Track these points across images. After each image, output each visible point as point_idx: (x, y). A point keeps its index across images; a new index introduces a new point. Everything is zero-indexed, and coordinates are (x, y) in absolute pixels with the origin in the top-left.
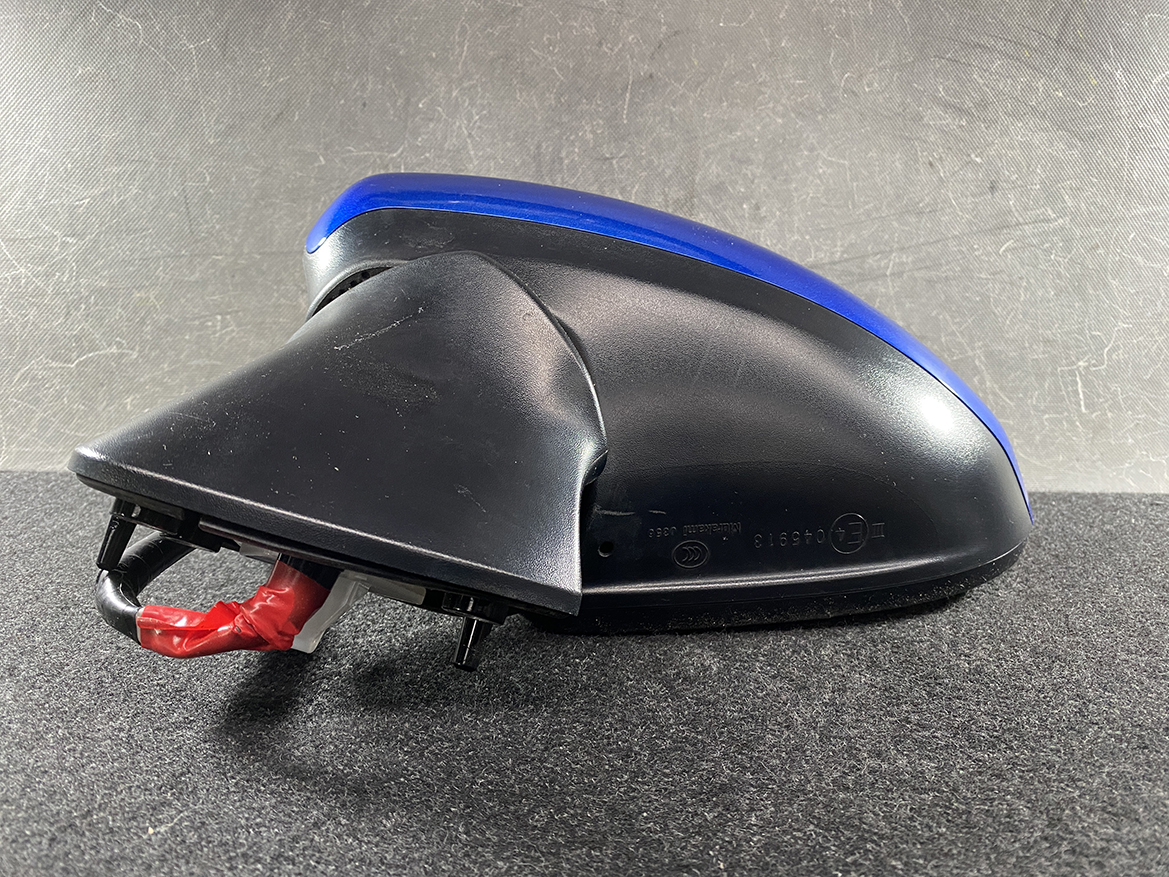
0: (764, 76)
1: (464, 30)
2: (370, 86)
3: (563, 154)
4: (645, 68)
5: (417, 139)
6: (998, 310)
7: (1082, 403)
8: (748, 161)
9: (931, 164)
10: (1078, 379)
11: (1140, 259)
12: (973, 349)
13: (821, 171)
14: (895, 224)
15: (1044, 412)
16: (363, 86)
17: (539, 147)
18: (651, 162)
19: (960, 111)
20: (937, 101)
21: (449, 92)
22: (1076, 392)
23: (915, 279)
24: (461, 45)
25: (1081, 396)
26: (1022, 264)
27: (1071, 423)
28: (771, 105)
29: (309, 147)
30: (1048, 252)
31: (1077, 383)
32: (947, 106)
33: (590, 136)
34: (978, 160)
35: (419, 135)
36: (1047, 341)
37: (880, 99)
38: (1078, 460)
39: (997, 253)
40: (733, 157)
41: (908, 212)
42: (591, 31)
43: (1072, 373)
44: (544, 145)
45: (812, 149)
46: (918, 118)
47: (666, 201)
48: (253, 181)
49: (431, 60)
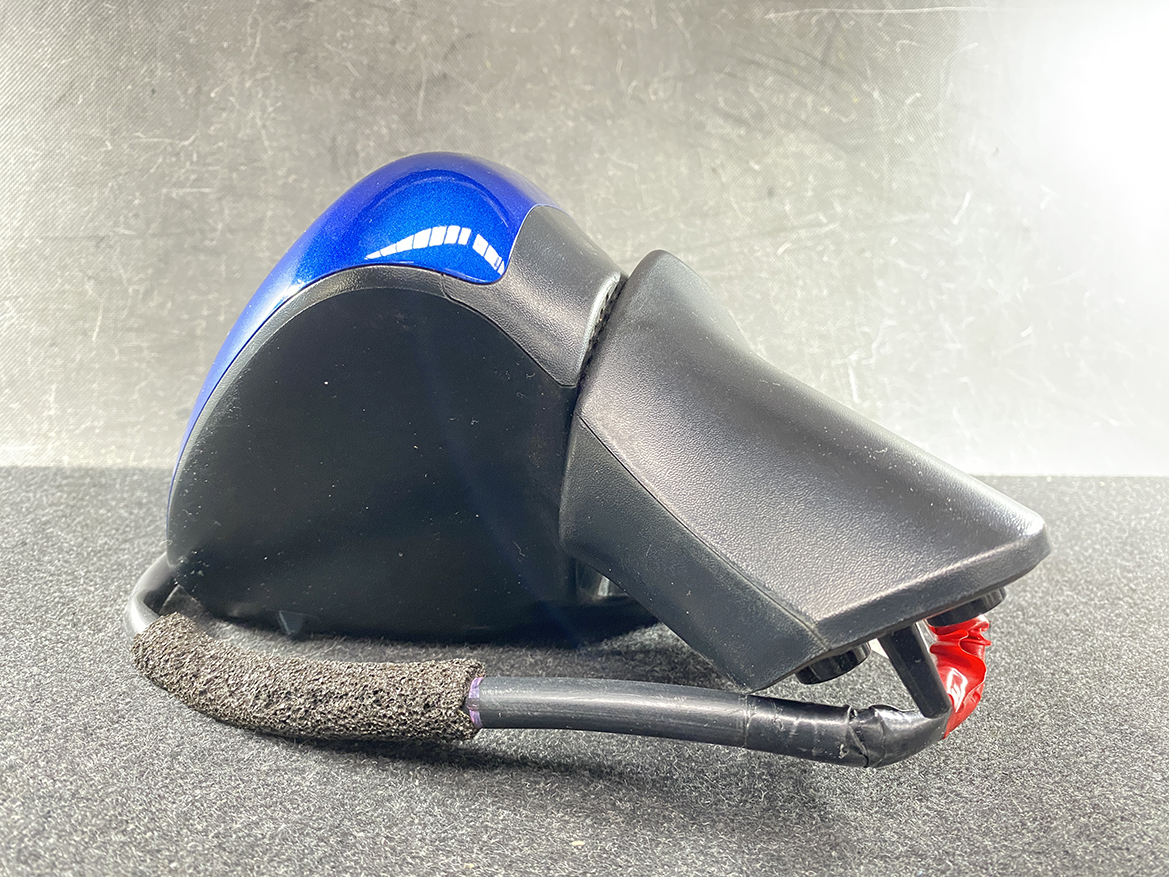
0: (554, 80)
1: (255, 22)
2: (159, 73)
3: (359, 147)
4: (438, 68)
5: (209, 128)
6: (777, 307)
11: (901, 263)
12: (755, 344)
16: (152, 72)
17: (334, 139)
19: (739, 121)
20: (716, 110)
21: (242, 82)
24: (253, 36)
28: (562, 108)
29: (94, 131)
30: (821, 254)
31: (848, 376)
32: (727, 116)
33: (384, 131)
34: (757, 167)
35: (212, 124)
37: (665, 107)
39: (775, 254)
42: (384, 29)
43: (845, 366)
45: (602, 152)
46: (700, 126)
48: (34, 163)
49: (222, 50)
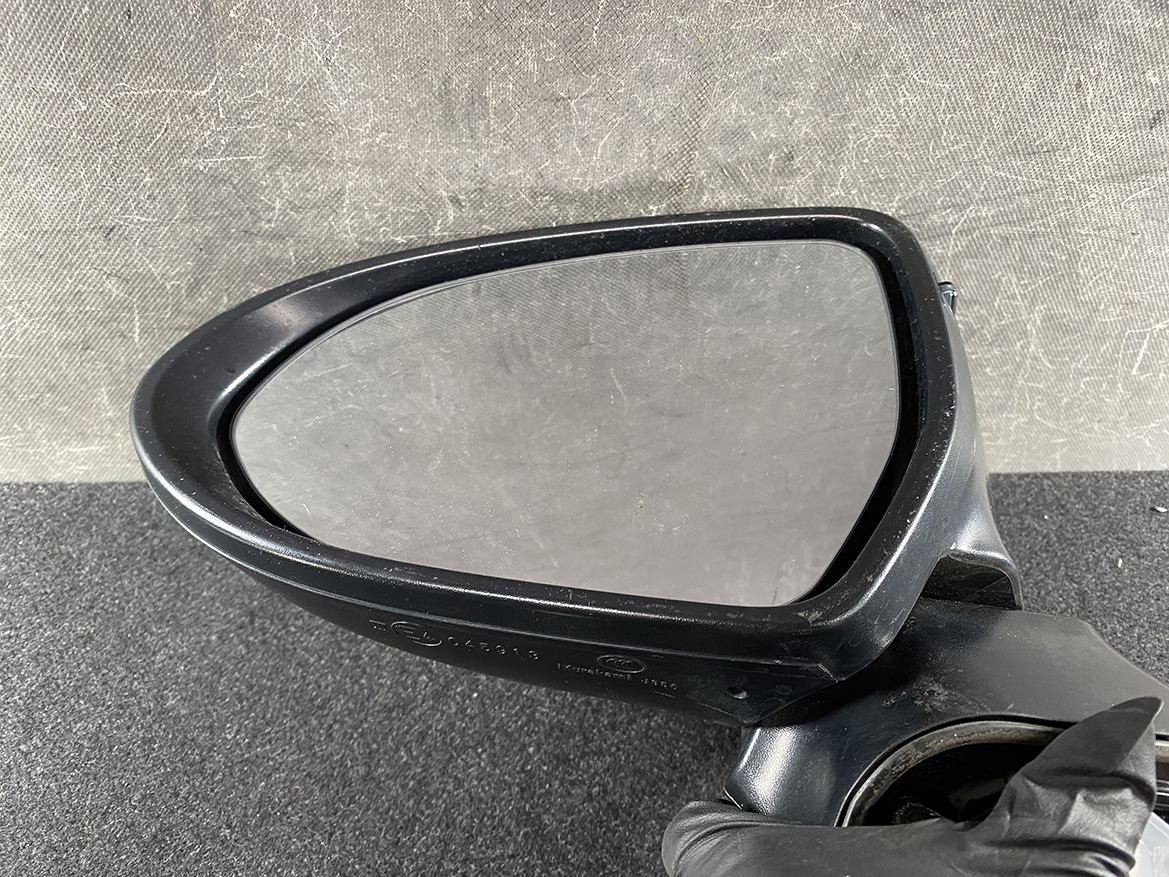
7: (1137, 365)
8: (792, 93)
9: (1079, 85)
10: (1145, 342)
13: (901, 101)
14: (988, 169)
15: (1086, 375)
18: (632, 103)
22: (1136, 355)
23: (988, 237)
25: (1139, 359)
26: (1145, 217)
27: (1113, 384)
36: (1130, 303)
38: (1099, 422)
40: (767, 90)
41: (1015, 153)
44: (456, 79)
47: (651, 155)
